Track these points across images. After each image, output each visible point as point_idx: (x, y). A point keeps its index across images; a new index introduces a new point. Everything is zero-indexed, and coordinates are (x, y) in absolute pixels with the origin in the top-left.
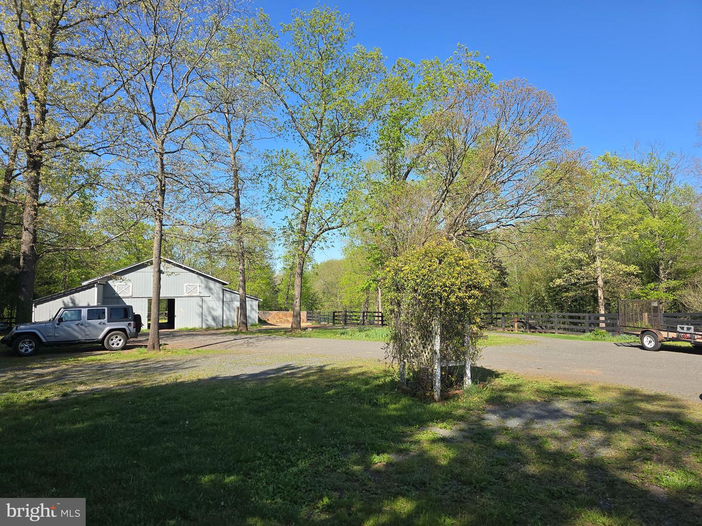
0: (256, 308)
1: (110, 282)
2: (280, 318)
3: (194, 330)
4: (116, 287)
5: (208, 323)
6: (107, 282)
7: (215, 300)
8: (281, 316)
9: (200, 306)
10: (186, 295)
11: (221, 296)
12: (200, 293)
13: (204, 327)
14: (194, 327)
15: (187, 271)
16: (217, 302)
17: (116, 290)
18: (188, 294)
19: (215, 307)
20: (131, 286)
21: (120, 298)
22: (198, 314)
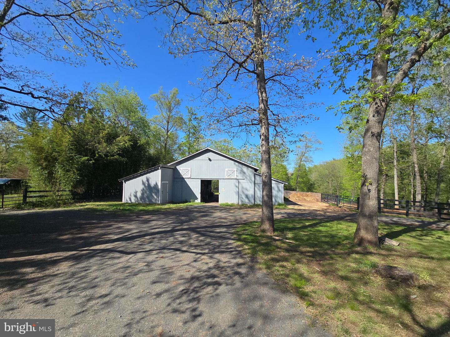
0: (282, 189)
1: (177, 167)
2: (298, 197)
3: (232, 205)
4: (181, 171)
5: (243, 200)
6: (175, 167)
7: (249, 182)
8: (299, 195)
9: (237, 187)
10: (227, 177)
11: (253, 179)
12: (237, 176)
13: (240, 203)
14: (232, 203)
15: (227, 159)
16: (250, 184)
17: (181, 173)
18: (229, 177)
19: (248, 188)
20: (190, 171)
21: (183, 179)
22: (235, 192)
